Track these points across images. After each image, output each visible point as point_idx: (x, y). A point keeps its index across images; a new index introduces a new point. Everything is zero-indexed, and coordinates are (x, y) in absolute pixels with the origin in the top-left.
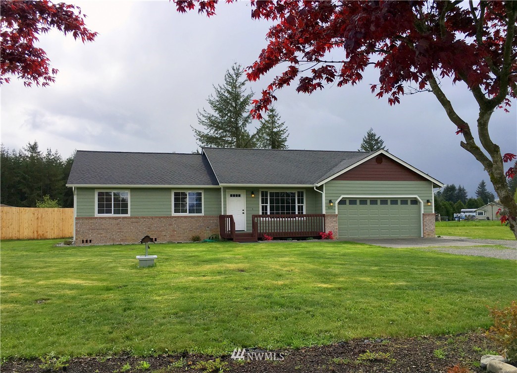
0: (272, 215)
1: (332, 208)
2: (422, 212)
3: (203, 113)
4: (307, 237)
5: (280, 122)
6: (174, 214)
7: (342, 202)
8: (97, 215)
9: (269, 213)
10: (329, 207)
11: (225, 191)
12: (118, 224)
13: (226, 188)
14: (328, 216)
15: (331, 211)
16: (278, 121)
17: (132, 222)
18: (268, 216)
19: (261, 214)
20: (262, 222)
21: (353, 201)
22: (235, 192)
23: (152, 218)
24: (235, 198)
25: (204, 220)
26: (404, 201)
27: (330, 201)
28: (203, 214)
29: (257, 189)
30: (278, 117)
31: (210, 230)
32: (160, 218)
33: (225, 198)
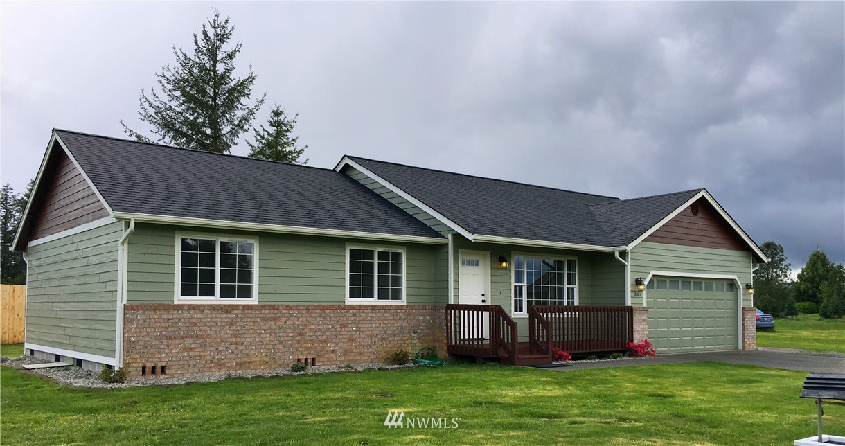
1: (640, 294)
2: (741, 305)
4: (612, 352)
6: (348, 301)
7: (652, 284)
8: (178, 299)
9: (525, 302)
10: (637, 294)
11: (455, 253)
13: (457, 247)
14: (639, 309)
15: (637, 301)
16: (288, 135)
17: (264, 319)
19: (513, 302)
21: (662, 283)
22: (471, 256)
24: (470, 268)
25: (409, 315)
27: (637, 282)
28: (403, 302)
31: (419, 338)
33: (456, 267)
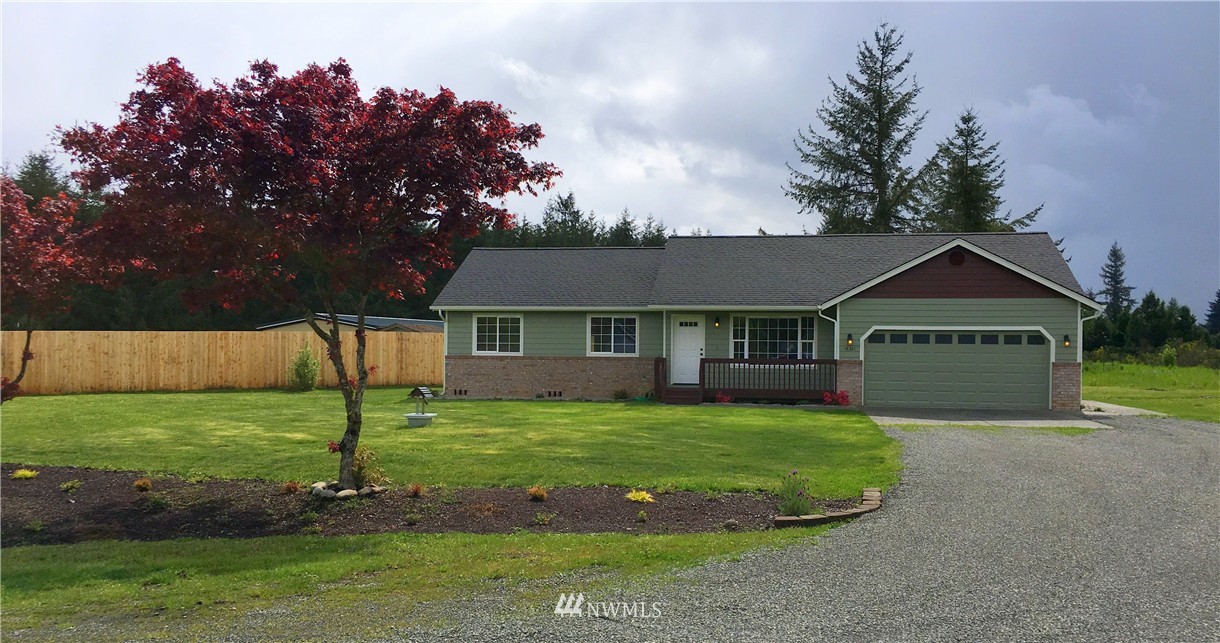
0: (752, 360)
1: (854, 348)
2: (1053, 359)
3: (809, 136)
4: (799, 400)
5: (984, 145)
7: (875, 338)
9: (746, 357)
10: (846, 348)
11: (668, 318)
12: (504, 368)
13: (670, 313)
14: (842, 362)
15: (849, 354)
16: (980, 144)
18: (745, 361)
19: (732, 356)
20: (732, 371)
21: (899, 338)
22: (688, 319)
23: (555, 359)
24: (688, 328)
25: (639, 364)
26: (1013, 339)
27: (850, 337)
28: (636, 355)
29: (726, 313)
30: (980, 135)
31: (648, 382)
32: (567, 359)
33: (668, 328)
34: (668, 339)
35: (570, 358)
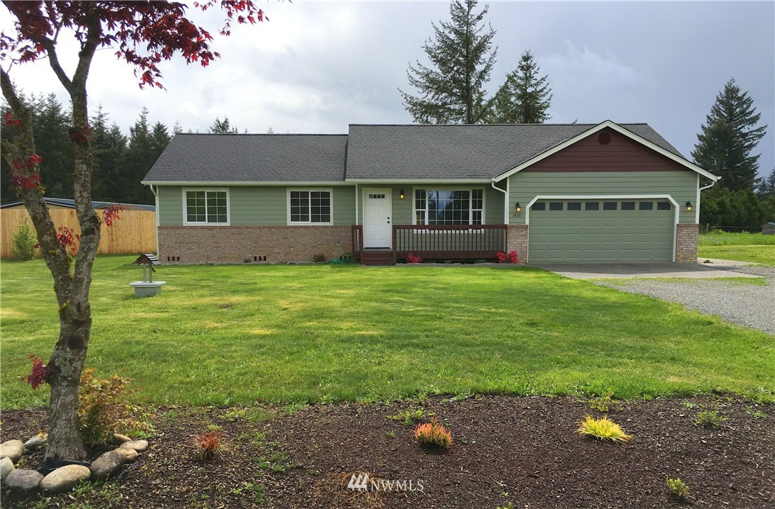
2: (677, 221)
3: (417, 68)
6: (290, 223)
7: (538, 206)
8: (186, 223)
9: (427, 223)
10: (516, 214)
12: (213, 236)
14: (512, 227)
15: (518, 220)
16: (536, 76)
17: (232, 234)
19: (414, 223)
22: (377, 191)
23: (259, 228)
24: (377, 200)
25: (333, 232)
27: (517, 205)
28: (331, 223)
29: (410, 186)
30: (536, 69)
31: (342, 246)
32: (270, 228)
33: (360, 200)
34: (360, 210)
35: (273, 227)
